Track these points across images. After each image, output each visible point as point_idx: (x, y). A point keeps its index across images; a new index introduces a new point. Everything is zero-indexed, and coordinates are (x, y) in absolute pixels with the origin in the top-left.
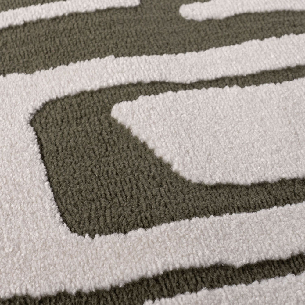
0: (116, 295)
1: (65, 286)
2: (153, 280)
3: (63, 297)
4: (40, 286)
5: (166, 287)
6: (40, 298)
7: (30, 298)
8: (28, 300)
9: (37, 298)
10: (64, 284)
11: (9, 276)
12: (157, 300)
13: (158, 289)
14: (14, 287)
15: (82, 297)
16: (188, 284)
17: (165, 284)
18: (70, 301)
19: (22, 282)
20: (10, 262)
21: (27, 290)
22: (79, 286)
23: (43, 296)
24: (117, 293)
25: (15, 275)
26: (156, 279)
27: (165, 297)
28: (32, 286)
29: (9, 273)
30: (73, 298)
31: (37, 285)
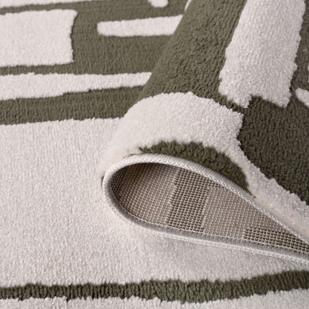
0: (245, 285)
1: (207, 276)
2: (274, 277)
3: (205, 284)
4: (188, 274)
5: (284, 283)
6: (188, 283)
7: (181, 283)
8: (179, 283)
9: (186, 283)
10: (206, 274)
11: (166, 265)
12: (277, 292)
13: (278, 284)
14: (169, 273)
15: (219, 285)
16: (300, 282)
17: (283, 281)
18: (211, 287)
19: (175, 270)
20: (166, 254)
21: (179, 276)
22: (217, 276)
23: (191, 282)
24: (246, 284)
25: (170, 264)
26: (276, 276)
27: (283, 290)
28: (183, 274)
29: (165, 263)
30: (213, 285)
31: (186, 273)
